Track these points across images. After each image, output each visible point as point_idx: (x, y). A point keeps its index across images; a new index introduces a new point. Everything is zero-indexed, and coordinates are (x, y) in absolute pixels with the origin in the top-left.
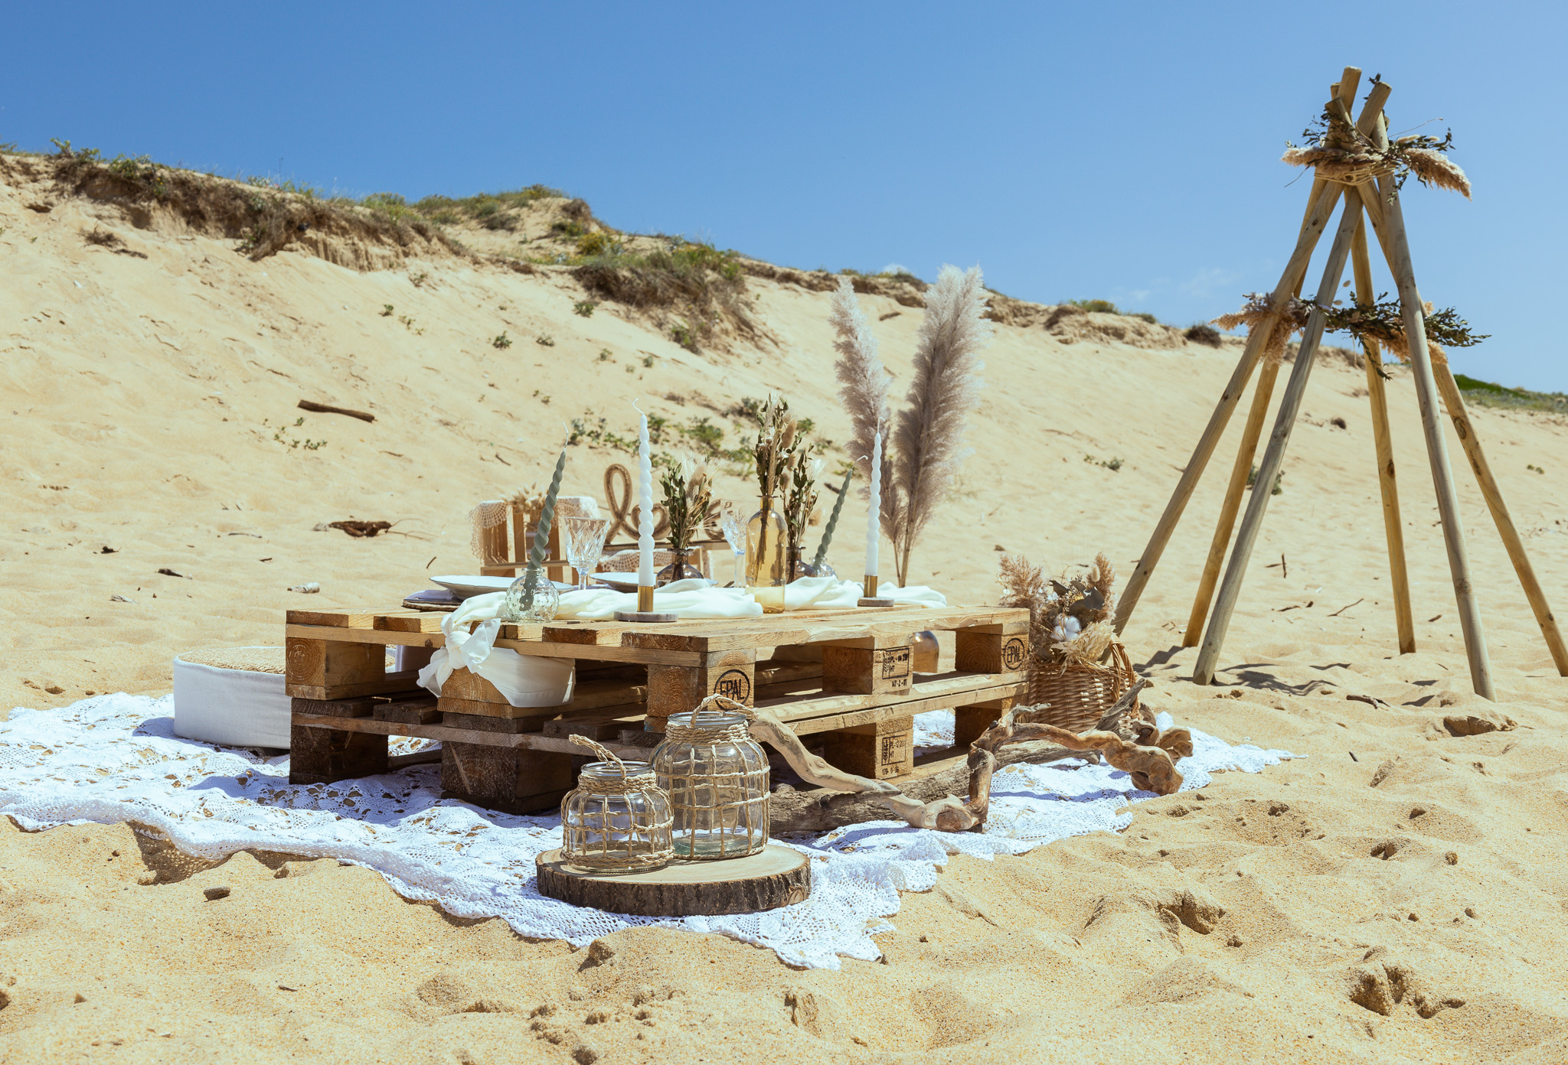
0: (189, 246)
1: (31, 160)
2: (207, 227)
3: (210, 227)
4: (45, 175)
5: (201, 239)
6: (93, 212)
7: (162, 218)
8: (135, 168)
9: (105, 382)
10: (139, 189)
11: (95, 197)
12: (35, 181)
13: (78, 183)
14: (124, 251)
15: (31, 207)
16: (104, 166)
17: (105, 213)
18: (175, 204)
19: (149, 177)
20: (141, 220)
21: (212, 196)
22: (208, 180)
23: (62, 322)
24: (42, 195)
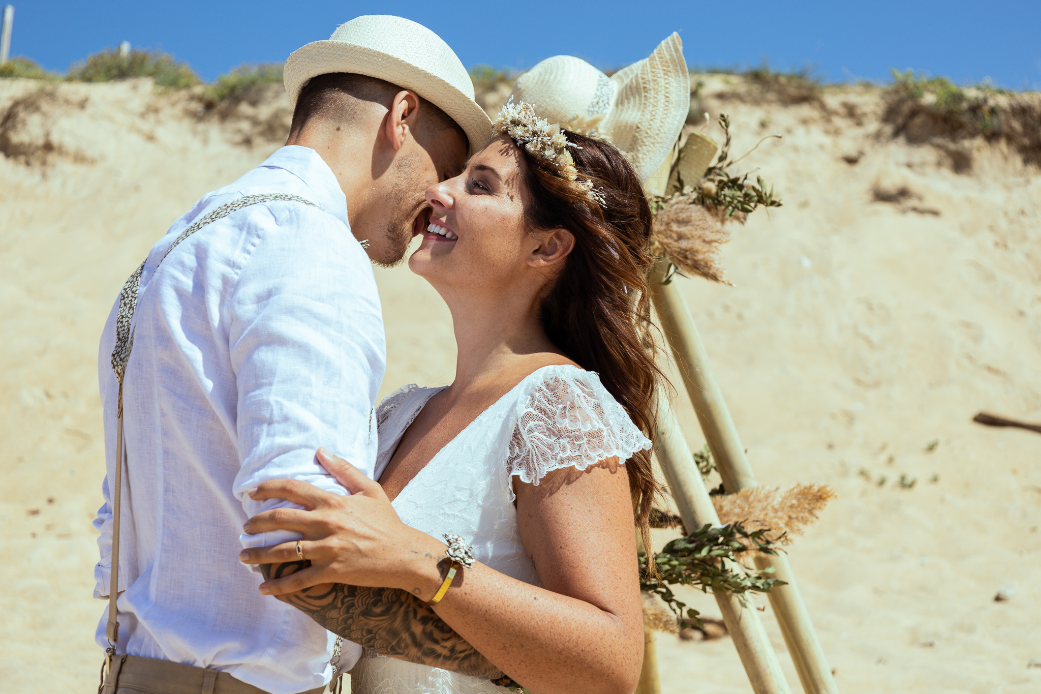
1: (861, 99)
4: (872, 117)
6: (903, 159)
7: (989, 157)
8: (963, 98)
10: (961, 126)
11: (914, 140)
12: (858, 124)
13: (900, 121)
14: (915, 209)
15: (843, 158)
16: (929, 99)
17: (919, 160)
18: (1010, 138)
19: (977, 107)
20: (960, 164)
24: (860, 142)
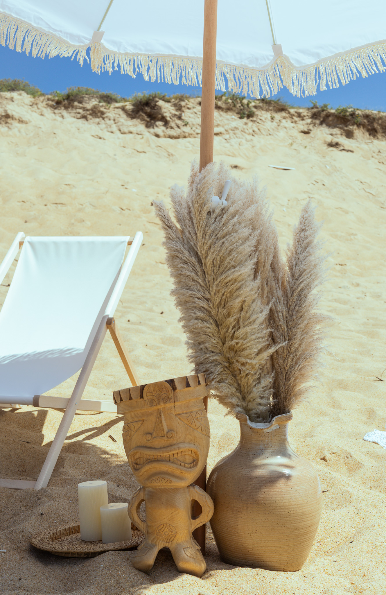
0: (371, 145)
1: (301, 111)
2: (378, 136)
3: (379, 136)
4: (307, 117)
5: (376, 142)
6: (328, 132)
7: (359, 133)
8: (346, 111)
9: (347, 212)
10: (348, 121)
11: (329, 126)
12: (303, 120)
13: (322, 119)
14: (344, 150)
15: (302, 132)
16: (333, 111)
17: (334, 133)
18: (364, 126)
19: (353, 115)
20: (349, 135)
21: (380, 122)
22: (378, 114)
23: (324, 185)
24: (306, 126)
